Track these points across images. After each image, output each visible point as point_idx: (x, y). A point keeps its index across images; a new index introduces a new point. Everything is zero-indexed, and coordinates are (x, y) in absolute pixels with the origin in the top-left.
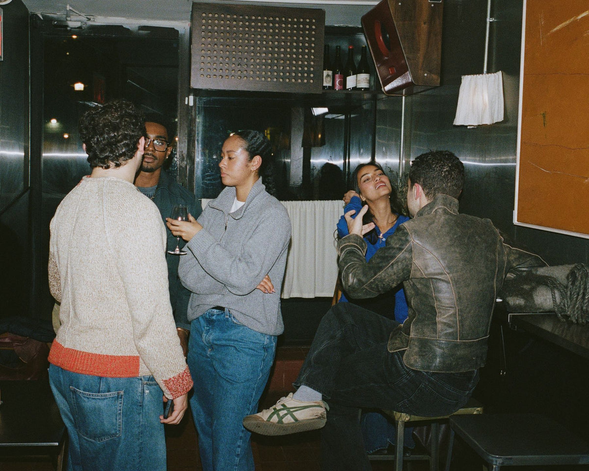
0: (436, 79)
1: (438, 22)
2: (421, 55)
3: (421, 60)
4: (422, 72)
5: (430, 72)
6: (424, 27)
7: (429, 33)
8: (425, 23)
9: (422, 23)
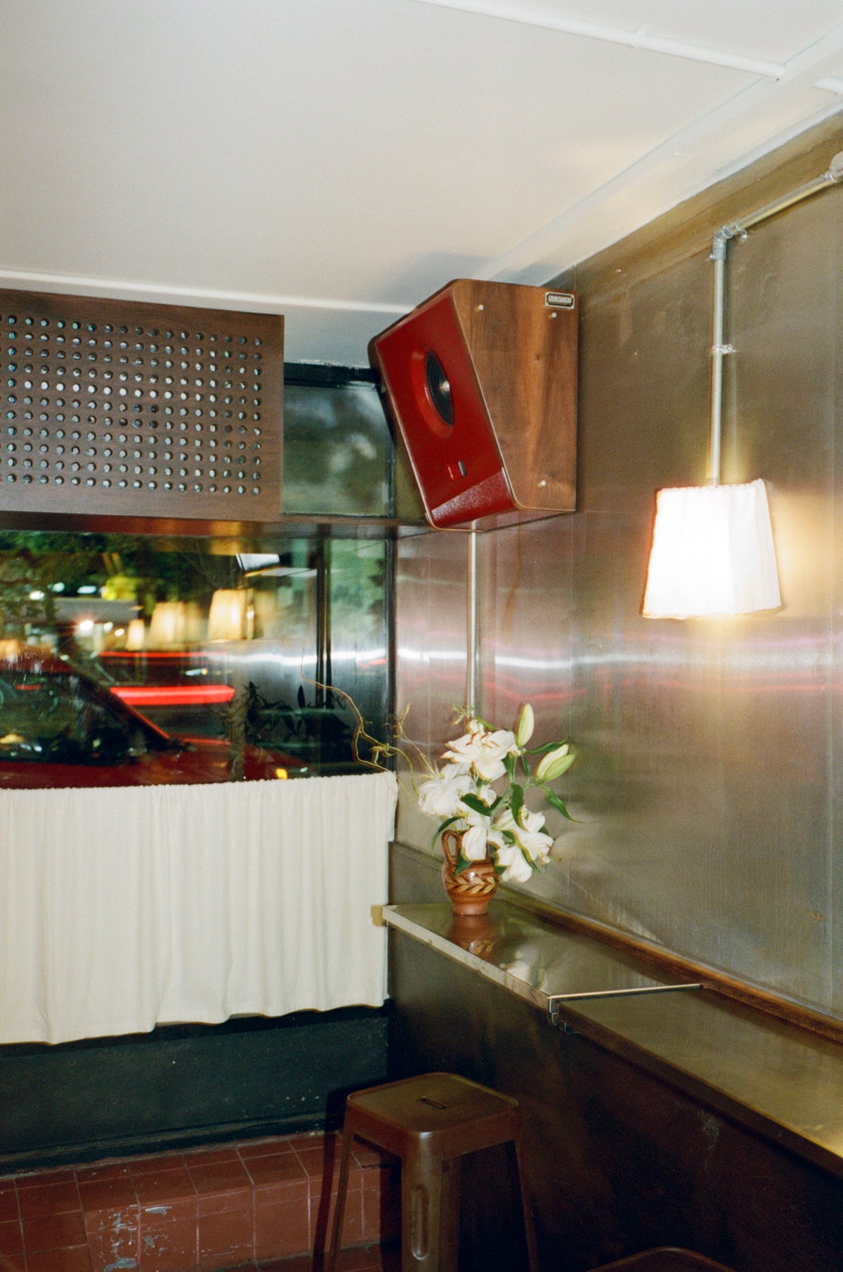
0: (565, 493)
1: (567, 355)
2: (530, 435)
3: (532, 447)
4: (536, 475)
5: (553, 476)
6: (536, 367)
7: (549, 381)
8: (538, 358)
9: (533, 357)
